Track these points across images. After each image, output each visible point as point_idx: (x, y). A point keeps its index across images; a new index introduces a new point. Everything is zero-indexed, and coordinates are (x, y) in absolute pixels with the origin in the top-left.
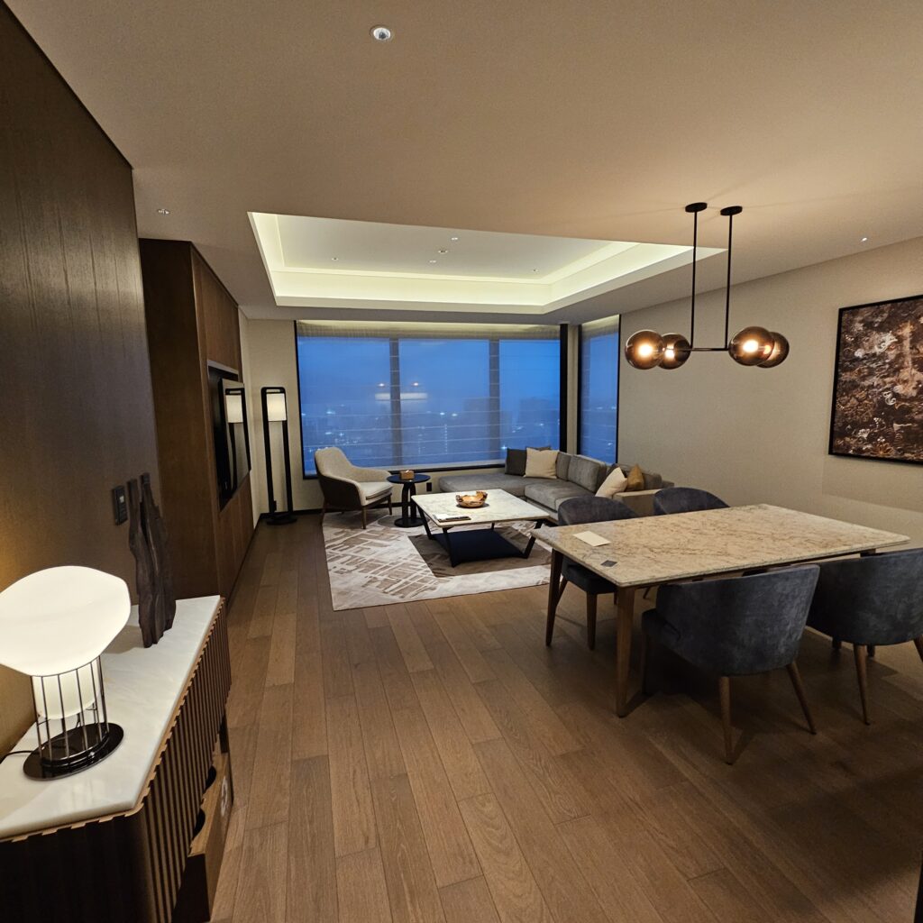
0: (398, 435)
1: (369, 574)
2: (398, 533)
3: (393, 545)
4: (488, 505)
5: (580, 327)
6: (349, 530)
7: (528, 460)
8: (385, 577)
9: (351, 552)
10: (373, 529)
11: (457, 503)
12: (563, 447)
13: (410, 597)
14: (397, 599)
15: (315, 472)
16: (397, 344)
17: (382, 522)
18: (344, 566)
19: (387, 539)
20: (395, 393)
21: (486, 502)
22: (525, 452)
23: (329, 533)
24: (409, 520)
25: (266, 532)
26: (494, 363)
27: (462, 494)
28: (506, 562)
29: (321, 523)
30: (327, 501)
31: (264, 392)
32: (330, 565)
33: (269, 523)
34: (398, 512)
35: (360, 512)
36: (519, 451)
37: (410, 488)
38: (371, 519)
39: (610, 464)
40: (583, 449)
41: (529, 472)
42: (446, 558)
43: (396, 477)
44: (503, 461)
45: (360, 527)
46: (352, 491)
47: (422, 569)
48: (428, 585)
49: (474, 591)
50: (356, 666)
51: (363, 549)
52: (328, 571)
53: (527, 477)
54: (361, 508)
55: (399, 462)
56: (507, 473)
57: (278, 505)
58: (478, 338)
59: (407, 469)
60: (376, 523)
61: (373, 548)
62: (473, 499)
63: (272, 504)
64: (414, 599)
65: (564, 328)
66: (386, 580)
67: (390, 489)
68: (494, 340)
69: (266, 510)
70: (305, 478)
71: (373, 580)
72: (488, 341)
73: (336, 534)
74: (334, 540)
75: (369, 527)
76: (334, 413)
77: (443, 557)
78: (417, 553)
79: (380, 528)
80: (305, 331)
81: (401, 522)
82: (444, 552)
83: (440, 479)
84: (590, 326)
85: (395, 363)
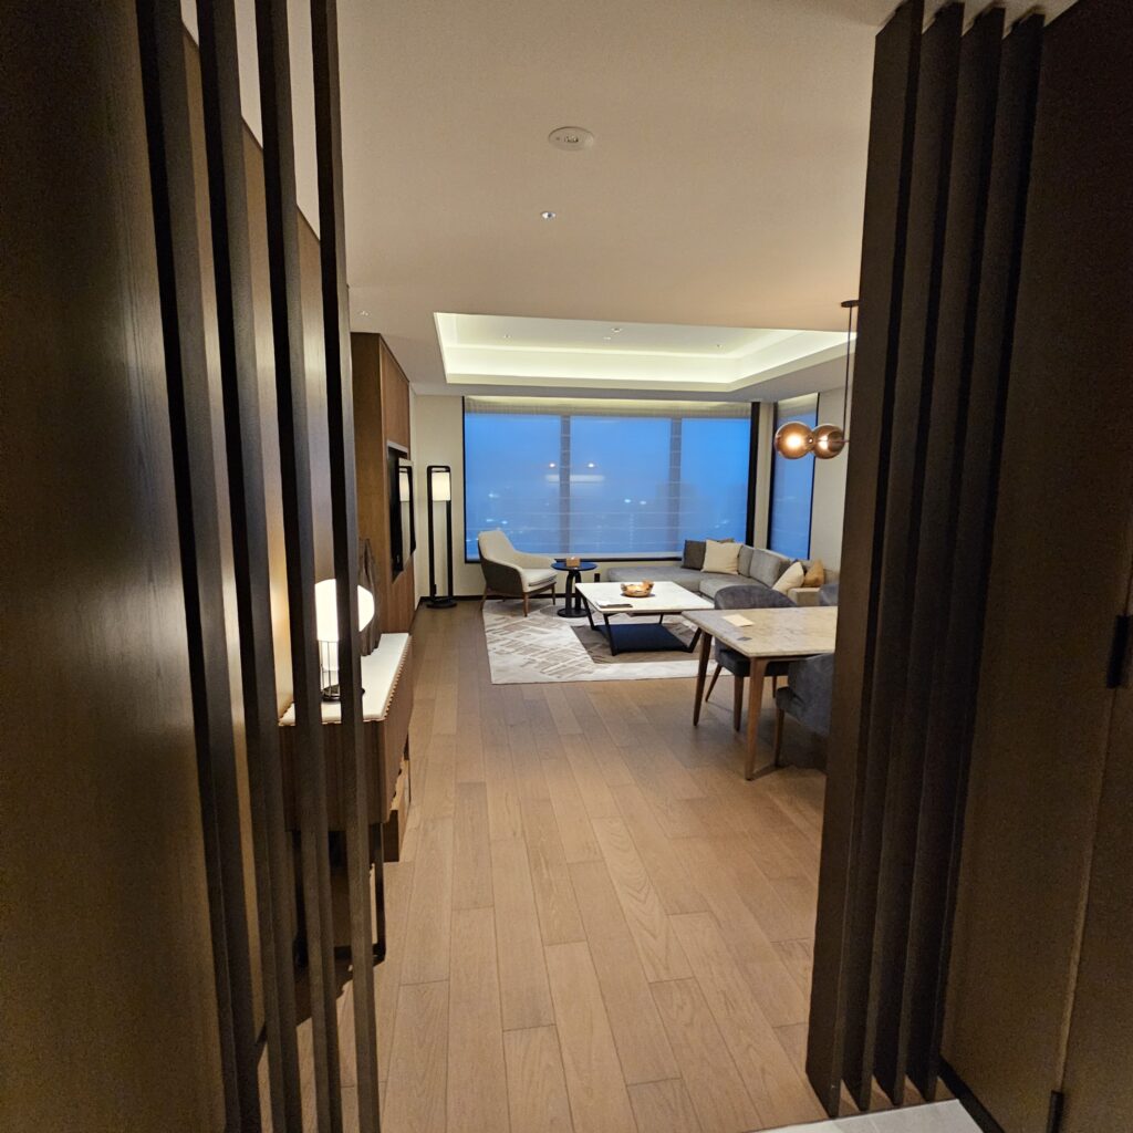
0: (565, 520)
1: (528, 656)
2: (560, 622)
3: (554, 633)
4: (653, 596)
5: (776, 406)
6: (510, 617)
7: (706, 554)
8: (544, 659)
9: (511, 636)
10: (536, 617)
11: (622, 592)
12: (750, 541)
13: (566, 677)
14: (554, 678)
15: (477, 557)
16: (568, 422)
17: (543, 612)
18: (504, 648)
19: (549, 627)
20: (565, 474)
21: (652, 592)
22: (705, 544)
23: (490, 618)
24: (573, 611)
25: (425, 614)
26: (676, 444)
27: (626, 584)
28: (669, 654)
29: (481, 609)
30: (489, 586)
31: (430, 470)
32: (489, 646)
33: (429, 606)
34: (561, 602)
35: (522, 601)
36: (698, 543)
37: (575, 575)
38: (533, 607)
39: (792, 560)
40: (774, 545)
41: (706, 566)
42: (607, 647)
43: (560, 565)
44: (680, 554)
45: (521, 615)
46: (513, 576)
47: (582, 655)
48: (586, 669)
49: (632, 677)
50: (512, 726)
51: (523, 635)
52: (487, 651)
53: (706, 572)
54: (522, 595)
55: (566, 550)
56: (684, 567)
57: (438, 588)
58: (658, 416)
59: (573, 558)
60: (538, 612)
61: (533, 634)
62: (638, 589)
63: (433, 588)
64: (570, 679)
65: (756, 407)
66: (543, 662)
67: (555, 577)
68: (676, 419)
69: (428, 594)
70: (467, 562)
71: (533, 661)
72: (669, 420)
73: (497, 620)
74: (495, 625)
75: (531, 615)
76: (497, 496)
77: (604, 646)
78: (578, 641)
79: (542, 617)
80: (472, 407)
81: (564, 613)
82: (606, 642)
83: (609, 569)
84: (789, 404)
85: (566, 442)
